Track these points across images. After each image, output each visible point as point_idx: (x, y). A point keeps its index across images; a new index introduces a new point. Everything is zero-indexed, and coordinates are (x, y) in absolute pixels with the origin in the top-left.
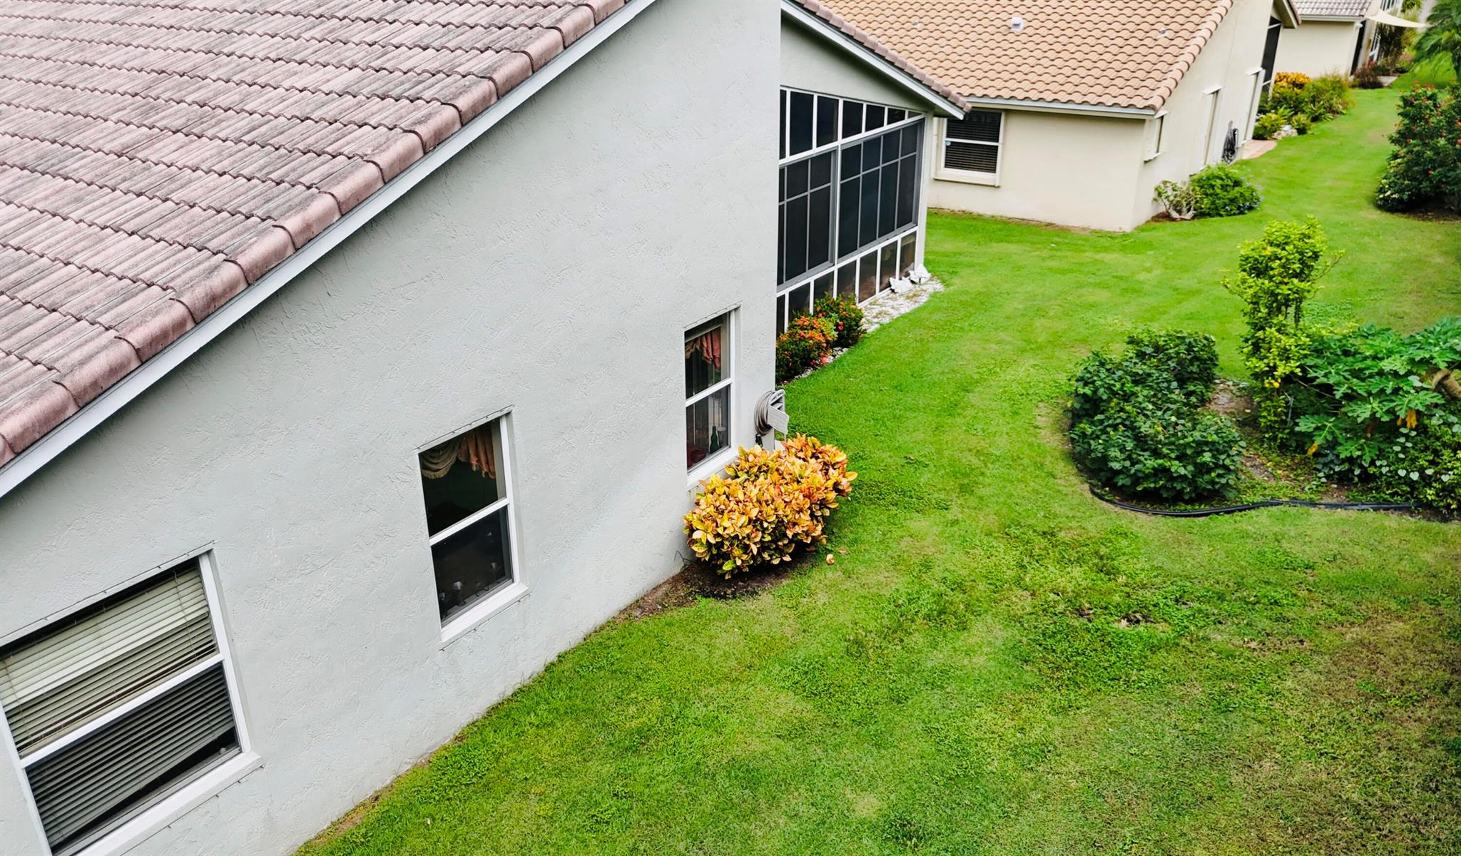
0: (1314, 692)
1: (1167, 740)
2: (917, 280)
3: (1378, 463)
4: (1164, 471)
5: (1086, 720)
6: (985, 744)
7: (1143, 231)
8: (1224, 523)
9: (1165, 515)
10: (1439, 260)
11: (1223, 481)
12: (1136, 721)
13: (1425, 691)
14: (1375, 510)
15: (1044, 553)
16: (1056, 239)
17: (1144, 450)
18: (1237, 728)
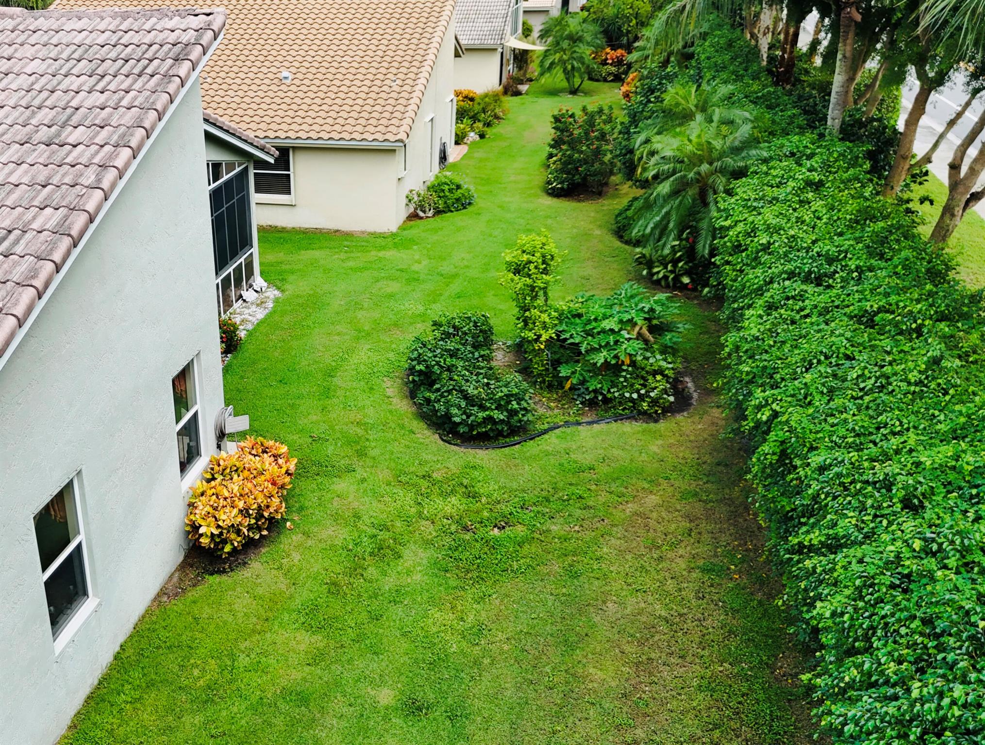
0: (621, 552)
1: (550, 604)
2: (259, 290)
3: (612, 390)
4: (490, 419)
5: (497, 602)
6: (443, 635)
7: (404, 229)
8: (531, 447)
9: (493, 448)
10: (598, 232)
11: (525, 419)
12: (527, 596)
13: (680, 537)
14: (615, 421)
15: (429, 491)
16: (346, 243)
17: (473, 406)
18: (586, 586)
